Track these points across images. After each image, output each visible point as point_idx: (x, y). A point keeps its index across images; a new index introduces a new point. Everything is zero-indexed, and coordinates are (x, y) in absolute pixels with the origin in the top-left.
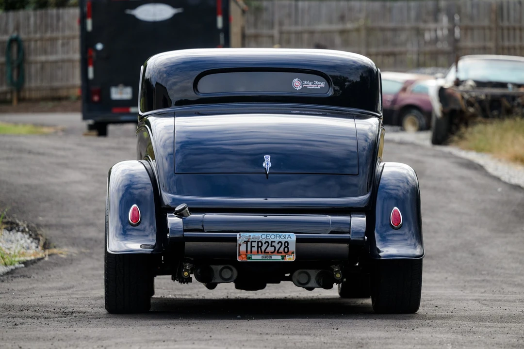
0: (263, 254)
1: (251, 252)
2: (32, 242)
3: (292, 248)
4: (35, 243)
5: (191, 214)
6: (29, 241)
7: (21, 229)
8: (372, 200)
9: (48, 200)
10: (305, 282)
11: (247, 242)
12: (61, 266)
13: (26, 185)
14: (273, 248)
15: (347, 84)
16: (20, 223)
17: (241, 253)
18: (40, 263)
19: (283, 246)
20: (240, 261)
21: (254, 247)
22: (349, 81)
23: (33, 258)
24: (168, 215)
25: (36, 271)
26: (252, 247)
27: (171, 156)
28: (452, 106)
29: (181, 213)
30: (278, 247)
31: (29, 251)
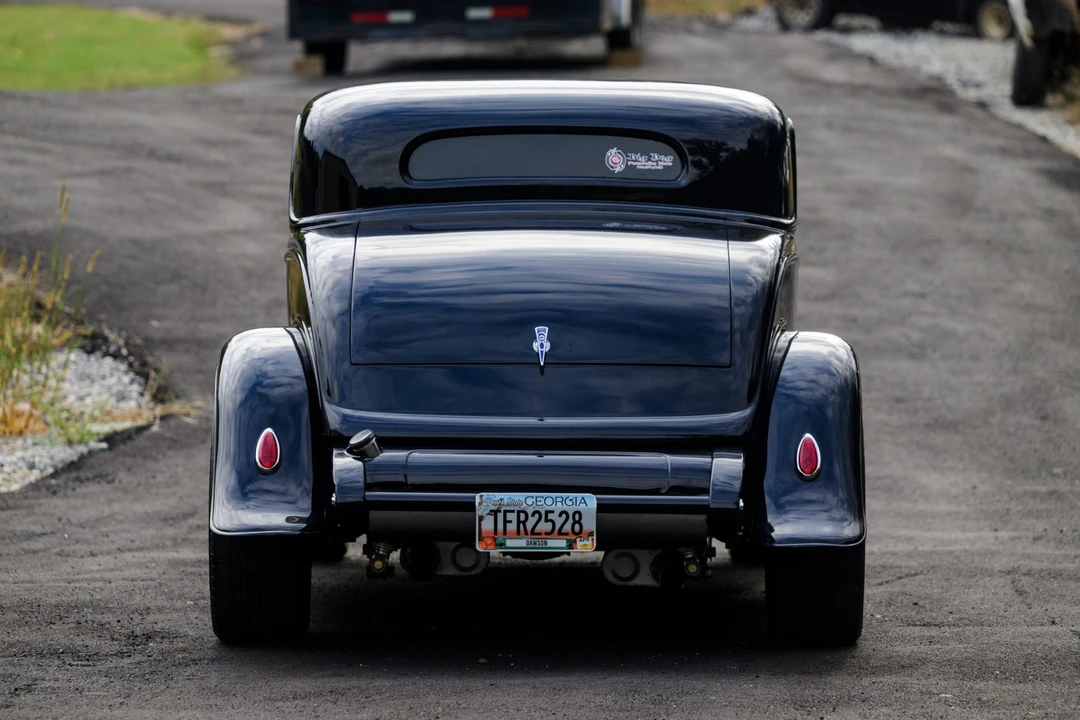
0: (529, 536)
1: (505, 532)
2: (132, 382)
3: (590, 524)
4: (140, 384)
5: (382, 452)
6: (126, 379)
7: (113, 349)
8: (760, 420)
9: (176, 276)
10: (629, 574)
11: (495, 513)
12: (182, 447)
13: (135, 242)
14: (550, 524)
15: (724, 154)
16: (112, 336)
17: (484, 535)
18: (140, 441)
19: (571, 521)
20: (482, 550)
21: (510, 522)
22: (727, 150)
23: (127, 424)
24: (335, 452)
25: (129, 461)
26: (506, 522)
27: (344, 319)
28: (1056, 24)
29: (362, 449)
30: (559, 522)
31: (123, 405)
